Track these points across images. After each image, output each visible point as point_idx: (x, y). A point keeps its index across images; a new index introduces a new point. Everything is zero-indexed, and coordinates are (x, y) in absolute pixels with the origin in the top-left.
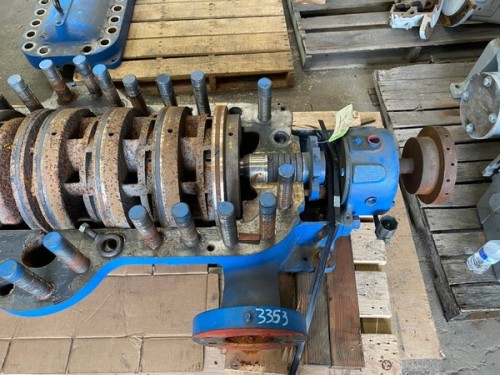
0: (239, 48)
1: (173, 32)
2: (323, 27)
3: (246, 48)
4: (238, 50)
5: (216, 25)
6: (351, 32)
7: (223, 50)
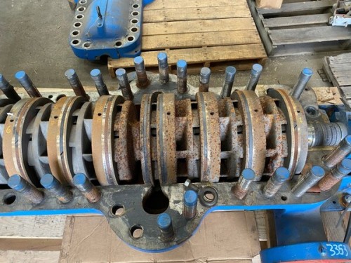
0: (224, 42)
1: (174, 30)
2: (281, 25)
3: (229, 41)
4: (224, 43)
5: (204, 24)
6: (303, 29)
7: (213, 43)
